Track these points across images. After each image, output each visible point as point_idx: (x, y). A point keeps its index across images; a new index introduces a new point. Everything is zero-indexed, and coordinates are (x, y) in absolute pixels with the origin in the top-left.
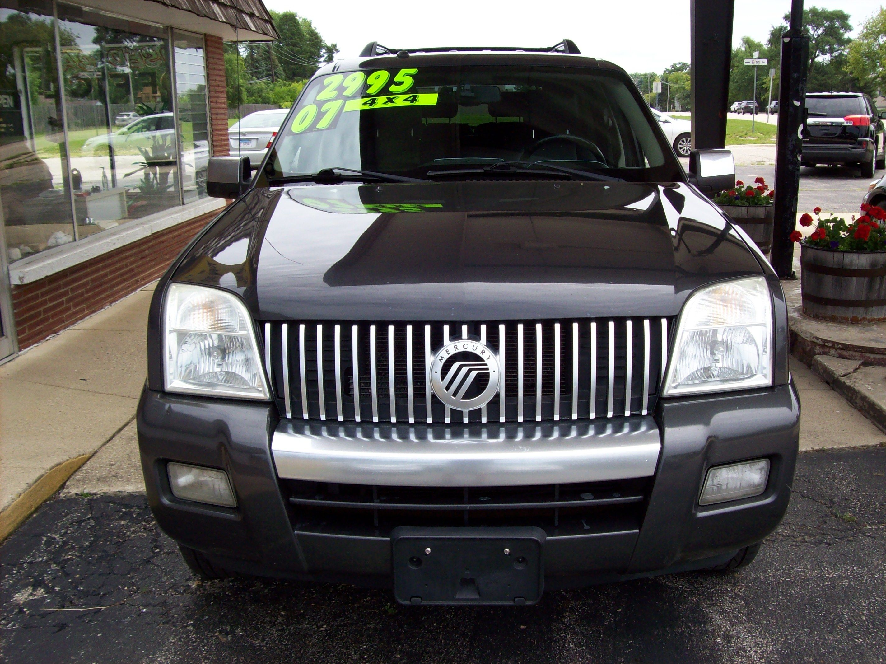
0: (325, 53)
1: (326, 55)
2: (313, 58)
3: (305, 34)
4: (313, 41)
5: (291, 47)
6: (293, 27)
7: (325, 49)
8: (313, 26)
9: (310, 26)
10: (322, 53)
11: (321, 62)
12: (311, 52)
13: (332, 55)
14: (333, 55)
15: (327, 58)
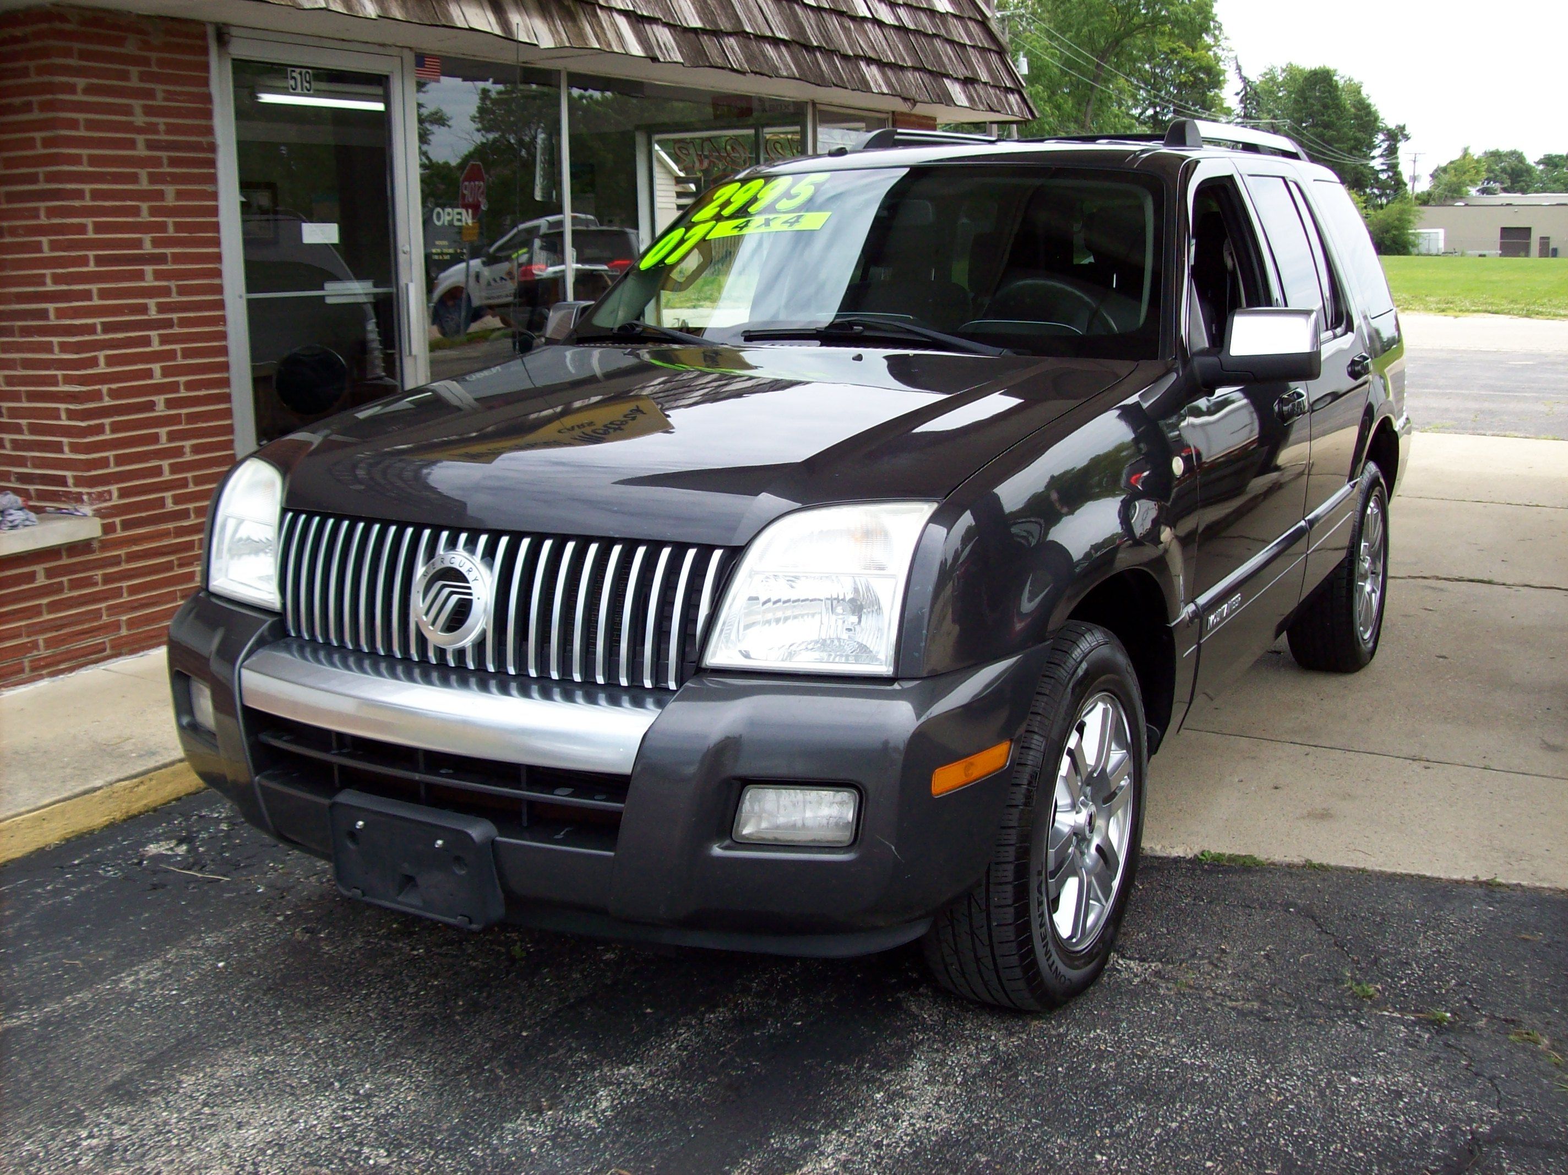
0: (1383, 141)
1: (1385, 145)
2: (1360, 150)
3: (1348, 106)
4: (1362, 119)
5: (1320, 129)
6: (1327, 94)
7: (1385, 135)
8: (1364, 93)
9: (1359, 93)
10: (1377, 142)
11: (1373, 158)
12: (1356, 139)
13: (1395, 145)
14: (1398, 145)
15: (1385, 150)
